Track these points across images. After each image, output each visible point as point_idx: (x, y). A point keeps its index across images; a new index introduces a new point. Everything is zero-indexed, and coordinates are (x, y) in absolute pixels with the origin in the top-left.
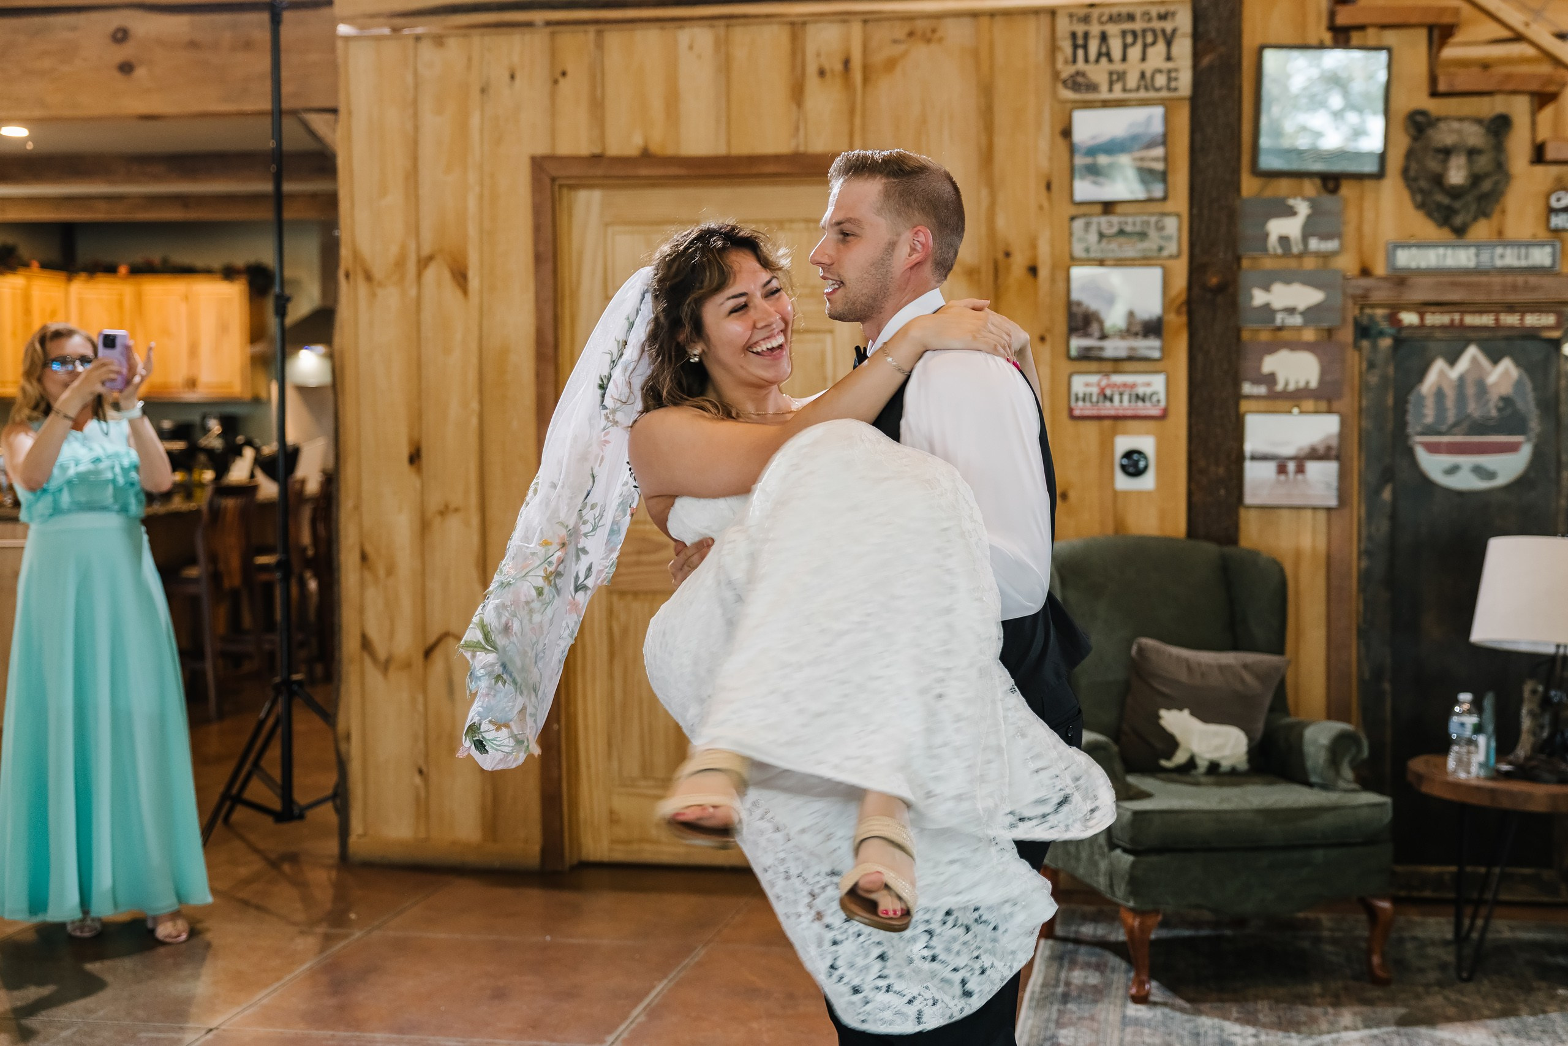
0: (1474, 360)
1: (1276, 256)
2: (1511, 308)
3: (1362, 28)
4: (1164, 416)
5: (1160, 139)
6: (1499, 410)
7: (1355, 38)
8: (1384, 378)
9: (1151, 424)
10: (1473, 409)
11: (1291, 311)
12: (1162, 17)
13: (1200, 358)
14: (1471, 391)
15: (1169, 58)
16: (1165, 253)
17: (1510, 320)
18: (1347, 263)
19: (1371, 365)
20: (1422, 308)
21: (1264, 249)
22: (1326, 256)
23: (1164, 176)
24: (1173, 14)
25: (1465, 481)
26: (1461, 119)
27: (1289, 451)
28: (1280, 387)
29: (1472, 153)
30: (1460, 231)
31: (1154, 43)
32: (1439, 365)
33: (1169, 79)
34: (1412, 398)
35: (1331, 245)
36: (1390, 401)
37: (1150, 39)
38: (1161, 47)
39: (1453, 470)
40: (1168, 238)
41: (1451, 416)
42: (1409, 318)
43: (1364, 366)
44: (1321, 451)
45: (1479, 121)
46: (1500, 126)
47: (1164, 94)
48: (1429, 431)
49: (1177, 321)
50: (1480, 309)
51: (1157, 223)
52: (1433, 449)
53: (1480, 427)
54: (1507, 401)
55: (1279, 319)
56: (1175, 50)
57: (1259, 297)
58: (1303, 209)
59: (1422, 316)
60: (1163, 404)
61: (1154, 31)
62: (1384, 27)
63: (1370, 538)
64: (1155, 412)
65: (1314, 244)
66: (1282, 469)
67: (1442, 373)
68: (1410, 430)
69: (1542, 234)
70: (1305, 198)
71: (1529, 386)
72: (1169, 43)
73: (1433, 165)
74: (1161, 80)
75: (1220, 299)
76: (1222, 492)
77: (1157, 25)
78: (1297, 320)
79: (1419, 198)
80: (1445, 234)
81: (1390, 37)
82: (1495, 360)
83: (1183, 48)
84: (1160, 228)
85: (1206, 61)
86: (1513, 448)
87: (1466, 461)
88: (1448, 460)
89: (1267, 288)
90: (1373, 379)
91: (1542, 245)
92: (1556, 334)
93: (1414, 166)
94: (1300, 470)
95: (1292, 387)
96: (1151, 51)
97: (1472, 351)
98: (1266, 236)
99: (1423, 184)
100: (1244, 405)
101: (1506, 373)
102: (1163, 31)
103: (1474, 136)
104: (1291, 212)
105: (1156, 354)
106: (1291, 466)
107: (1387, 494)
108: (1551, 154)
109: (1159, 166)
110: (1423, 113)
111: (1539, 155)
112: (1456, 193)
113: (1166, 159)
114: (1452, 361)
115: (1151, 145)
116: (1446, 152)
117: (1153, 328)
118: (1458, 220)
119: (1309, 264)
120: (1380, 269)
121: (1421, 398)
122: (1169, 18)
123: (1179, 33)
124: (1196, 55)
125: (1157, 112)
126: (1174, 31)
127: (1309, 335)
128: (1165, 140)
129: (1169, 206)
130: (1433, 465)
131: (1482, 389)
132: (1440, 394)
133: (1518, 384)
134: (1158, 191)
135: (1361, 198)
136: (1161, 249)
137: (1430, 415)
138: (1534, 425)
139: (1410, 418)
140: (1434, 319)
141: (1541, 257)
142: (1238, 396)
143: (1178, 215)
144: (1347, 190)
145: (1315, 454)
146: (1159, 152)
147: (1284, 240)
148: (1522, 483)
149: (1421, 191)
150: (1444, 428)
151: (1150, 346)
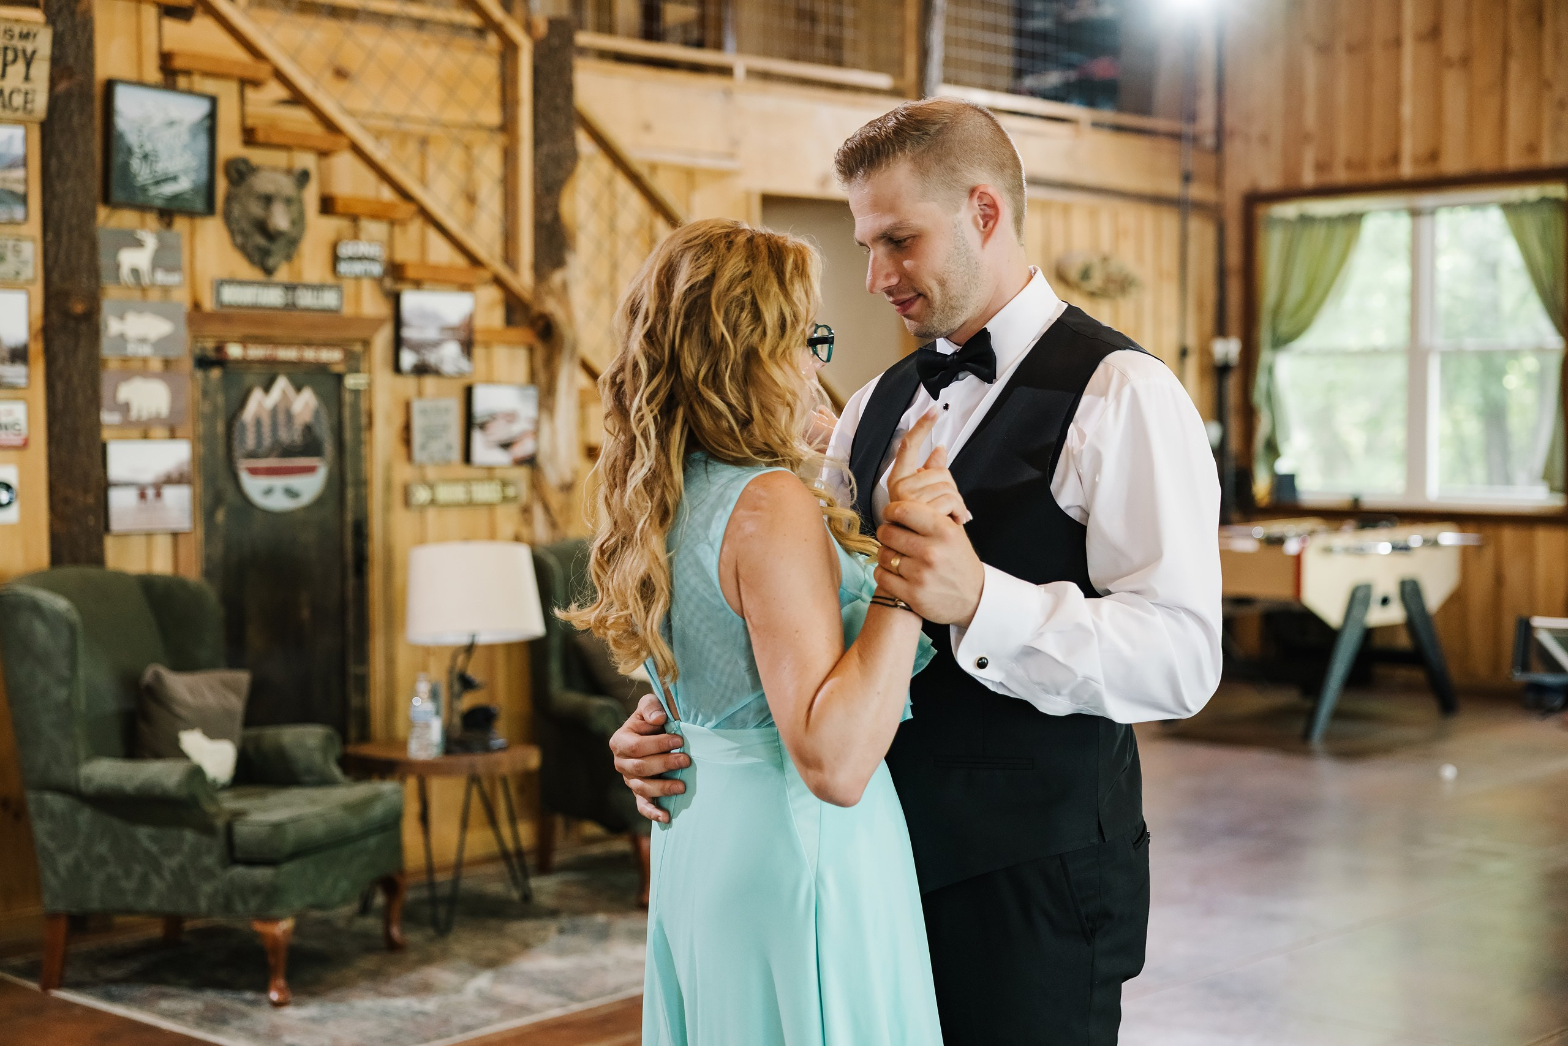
0: (284, 393)
1: (128, 288)
2: (309, 344)
3: (188, 73)
4: (25, 445)
5: (21, 162)
6: (304, 436)
7: (182, 82)
8: (215, 406)
9: (12, 454)
10: (284, 436)
11: (143, 341)
12: (25, 36)
13: (60, 387)
14: (281, 418)
15: (27, 78)
16: (23, 277)
17: (310, 354)
18: (182, 298)
19: (205, 394)
20: (244, 341)
21: (117, 278)
22: (166, 289)
23: (24, 199)
24: (35, 36)
25: (278, 502)
26: (274, 169)
27: (148, 476)
28: (134, 414)
29: (288, 201)
30: (269, 271)
31: (15, 61)
32: (257, 395)
33: (26, 102)
34: (237, 425)
35: (173, 279)
36: (220, 427)
37: (10, 56)
38: (20, 66)
39: (268, 492)
40: (25, 263)
41: (267, 441)
42: (234, 351)
43: (198, 395)
44: (175, 475)
45: (289, 171)
46: (303, 177)
47: (20, 114)
48: (252, 455)
49: (37, 349)
50: (288, 344)
51: (14, 246)
52: (254, 472)
53: (288, 451)
54: (308, 429)
55: (132, 349)
56: (34, 71)
57: (113, 326)
58: (151, 242)
59: (245, 347)
60: (24, 431)
61: (15, 51)
62: (207, 74)
63: (208, 559)
64: (18, 441)
65: (161, 277)
66: (143, 496)
67: (260, 404)
68: (238, 453)
69: (329, 279)
70: (152, 231)
71: (324, 415)
72: (28, 64)
73: (256, 209)
74: (18, 100)
75: (83, 327)
76: (91, 521)
77: (19, 44)
78: (146, 350)
79: (239, 239)
80: (256, 274)
81: (210, 86)
82: (299, 389)
83: (41, 70)
84: (17, 252)
85: (62, 86)
86: (310, 470)
87: (279, 482)
88: (264, 482)
89: (121, 317)
90: (206, 407)
91: (331, 287)
92: (339, 368)
93: (237, 211)
94: (158, 495)
95: (145, 416)
96: (10, 69)
97: (282, 384)
98: (118, 267)
99: (245, 225)
100: (106, 434)
101: (307, 404)
102: (24, 52)
103: (286, 185)
104: (139, 244)
105: (22, 381)
106: (150, 493)
107: (220, 516)
108: (340, 207)
109: (20, 189)
110: (245, 161)
111: (327, 205)
112: (271, 235)
113: (26, 181)
114: (267, 388)
115: (12, 166)
116: (268, 200)
117: (19, 355)
118: (271, 262)
119: (154, 295)
120: (208, 304)
121: (243, 427)
122: (31, 37)
123: (38, 56)
124: (53, 82)
125: (18, 132)
126: (34, 52)
127: (156, 365)
128: (25, 163)
129: (24, 230)
130: (254, 486)
131: (289, 417)
132: (258, 423)
133: (317, 414)
134: (18, 213)
135: (192, 234)
136: (18, 273)
137: (251, 442)
138: (329, 447)
139: (236, 443)
140: (256, 352)
141: (329, 299)
142: (98, 425)
143: (33, 240)
144: (181, 224)
145: (169, 480)
146: (19, 173)
147: (135, 272)
148: (319, 502)
149: (243, 233)
150: (261, 451)
151: (15, 373)
